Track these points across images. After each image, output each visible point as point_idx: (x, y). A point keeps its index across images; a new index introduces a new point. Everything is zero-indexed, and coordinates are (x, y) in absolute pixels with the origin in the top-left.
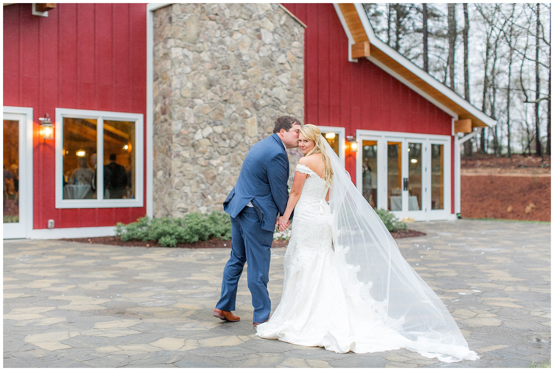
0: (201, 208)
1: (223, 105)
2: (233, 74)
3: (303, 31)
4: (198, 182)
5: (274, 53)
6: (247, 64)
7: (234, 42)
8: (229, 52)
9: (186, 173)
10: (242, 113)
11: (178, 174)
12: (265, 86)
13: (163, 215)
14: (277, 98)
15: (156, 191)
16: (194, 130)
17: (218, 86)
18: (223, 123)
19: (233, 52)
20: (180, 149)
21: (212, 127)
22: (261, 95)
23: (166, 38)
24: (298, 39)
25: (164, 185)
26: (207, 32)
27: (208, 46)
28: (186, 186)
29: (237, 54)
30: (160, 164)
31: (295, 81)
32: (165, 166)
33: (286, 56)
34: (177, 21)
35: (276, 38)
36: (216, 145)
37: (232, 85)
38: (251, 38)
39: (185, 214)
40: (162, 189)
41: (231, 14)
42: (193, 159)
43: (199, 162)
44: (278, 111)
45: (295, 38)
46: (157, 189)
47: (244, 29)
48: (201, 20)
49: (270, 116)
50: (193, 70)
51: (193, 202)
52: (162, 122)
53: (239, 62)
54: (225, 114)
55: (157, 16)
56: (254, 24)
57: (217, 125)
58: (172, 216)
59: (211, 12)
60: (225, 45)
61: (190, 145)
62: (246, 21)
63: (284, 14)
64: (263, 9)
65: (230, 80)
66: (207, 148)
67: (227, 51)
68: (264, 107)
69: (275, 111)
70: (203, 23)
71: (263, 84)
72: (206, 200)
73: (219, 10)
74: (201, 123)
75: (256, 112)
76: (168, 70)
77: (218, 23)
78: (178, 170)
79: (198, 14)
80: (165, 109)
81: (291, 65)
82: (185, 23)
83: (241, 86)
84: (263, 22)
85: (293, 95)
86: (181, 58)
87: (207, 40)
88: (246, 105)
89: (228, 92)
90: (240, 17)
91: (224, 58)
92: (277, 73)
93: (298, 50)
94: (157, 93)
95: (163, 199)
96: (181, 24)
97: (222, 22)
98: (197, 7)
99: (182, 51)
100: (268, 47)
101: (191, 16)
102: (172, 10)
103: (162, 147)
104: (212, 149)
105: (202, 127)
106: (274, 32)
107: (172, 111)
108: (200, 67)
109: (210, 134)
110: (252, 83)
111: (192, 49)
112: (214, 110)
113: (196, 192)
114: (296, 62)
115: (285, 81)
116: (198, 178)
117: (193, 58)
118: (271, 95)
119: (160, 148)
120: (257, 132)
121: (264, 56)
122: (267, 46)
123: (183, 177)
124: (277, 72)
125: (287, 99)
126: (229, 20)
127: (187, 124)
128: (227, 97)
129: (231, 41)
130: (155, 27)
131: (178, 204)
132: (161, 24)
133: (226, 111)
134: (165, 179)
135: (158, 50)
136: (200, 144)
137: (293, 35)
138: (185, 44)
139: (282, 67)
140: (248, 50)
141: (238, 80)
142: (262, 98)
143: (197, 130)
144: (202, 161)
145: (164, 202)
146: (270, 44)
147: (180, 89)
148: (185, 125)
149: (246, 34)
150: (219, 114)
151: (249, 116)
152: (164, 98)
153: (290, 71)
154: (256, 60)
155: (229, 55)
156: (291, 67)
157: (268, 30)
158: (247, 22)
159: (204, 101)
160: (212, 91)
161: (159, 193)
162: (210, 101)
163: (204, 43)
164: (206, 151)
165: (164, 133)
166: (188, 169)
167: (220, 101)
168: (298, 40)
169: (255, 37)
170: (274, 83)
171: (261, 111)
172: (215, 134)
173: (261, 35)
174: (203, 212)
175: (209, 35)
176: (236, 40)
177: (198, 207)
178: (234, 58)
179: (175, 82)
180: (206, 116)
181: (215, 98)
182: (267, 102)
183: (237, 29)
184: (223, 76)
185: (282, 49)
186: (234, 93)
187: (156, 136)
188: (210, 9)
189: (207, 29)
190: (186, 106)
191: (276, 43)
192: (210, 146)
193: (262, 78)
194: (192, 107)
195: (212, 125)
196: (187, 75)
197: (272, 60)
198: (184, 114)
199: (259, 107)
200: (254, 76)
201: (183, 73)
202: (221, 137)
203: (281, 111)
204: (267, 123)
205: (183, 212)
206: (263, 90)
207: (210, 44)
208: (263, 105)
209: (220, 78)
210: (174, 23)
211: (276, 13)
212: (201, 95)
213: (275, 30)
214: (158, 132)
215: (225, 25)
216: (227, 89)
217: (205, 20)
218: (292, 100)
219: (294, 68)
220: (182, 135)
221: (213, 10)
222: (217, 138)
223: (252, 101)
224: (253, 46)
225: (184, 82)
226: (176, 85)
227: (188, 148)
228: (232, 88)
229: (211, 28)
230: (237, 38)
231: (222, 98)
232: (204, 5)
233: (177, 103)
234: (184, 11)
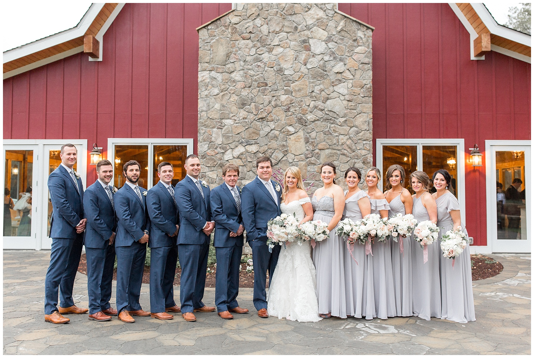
1: (258, 123)
2: (273, 90)
3: (370, 33)
5: (326, 63)
6: (291, 78)
7: (274, 57)
8: (267, 68)
10: (283, 130)
12: (315, 99)
14: (331, 111)
16: (223, 151)
17: (253, 104)
18: (258, 142)
19: (272, 67)
20: (206, 170)
21: (244, 146)
22: (309, 109)
24: (364, 43)
26: (239, 52)
27: (241, 66)
29: (276, 70)
31: (357, 90)
33: (345, 64)
34: (204, 46)
35: (331, 46)
36: (249, 164)
37: (270, 102)
38: (296, 50)
41: (269, 29)
44: (333, 126)
45: (358, 43)
47: (286, 43)
48: (232, 41)
49: (322, 131)
50: (222, 91)
53: (281, 77)
54: (261, 132)
56: (300, 36)
57: (250, 144)
59: (245, 32)
60: (262, 62)
61: (217, 165)
62: (289, 35)
63: (342, 19)
64: (313, 18)
65: (267, 98)
67: (264, 68)
68: (313, 122)
69: (329, 125)
70: (234, 44)
71: (312, 97)
73: (254, 28)
74: (231, 143)
75: (304, 127)
77: (252, 42)
79: (229, 36)
81: (353, 73)
82: (211, 46)
83: (282, 102)
84: (312, 32)
85: (356, 106)
86: (208, 80)
87: (239, 60)
88: (288, 122)
89: (265, 110)
90: (281, 31)
91: (261, 75)
92: (333, 84)
96: (208, 48)
97: (259, 39)
99: (209, 74)
100: (320, 57)
101: (221, 38)
104: (245, 169)
105: (233, 147)
106: (328, 40)
108: (231, 88)
109: (242, 154)
110: (297, 98)
111: (221, 71)
112: (246, 129)
114: (360, 69)
115: (344, 91)
117: (223, 80)
118: (322, 108)
120: (305, 149)
121: (313, 68)
122: (317, 56)
124: (333, 82)
126: (267, 36)
127: (215, 145)
128: (264, 115)
129: (270, 57)
133: (262, 129)
137: (355, 40)
138: (212, 67)
140: (292, 64)
141: (278, 96)
142: (311, 112)
143: (226, 150)
146: (322, 54)
148: (212, 146)
149: (289, 47)
150: (254, 133)
151: (293, 133)
153: (351, 79)
154: (302, 73)
155: (266, 71)
156: (353, 75)
157: (320, 39)
158: (291, 35)
159: (235, 120)
160: (245, 110)
163: (236, 63)
167: (254, 120)
168: (364, 45)
169: (301, 49)
170: (329, 95)
171: (308, 126)
172: (247, 154)
173: (310, 45)
175: (241, 54)
176: (276, 55)
178: (274, 74)
180: (238, 135)
181: (248, 117)
182: (317, 116)
183: (277, 44)
184: (259, 94)
185: (339, 57)
186: (274, 111)
188: (243, 29)
189: (240, 49)
190: (213, 127)
191: (331, 51)
193: (311, 91)
194: (220, 128)
195: (244, 144)
196: (215, 97)
197: (326, 71)
198: (211, 135)
199: (306, 122)
200: (300, 90)
201: (210, 95)
203: (338, 125)
204: (318, 139)
207: (242, 63)
208: (312, 120)
209: (255, 96)
210: (200, 48)
211: (331, 20)
212: (232, 115)
213: (329, 37)
215: (262, 42)
216: (264, 107)
217: (237, 40)
218: (355, 111)
219: (358, 76)
220: (209, 156)
221: (247, 29)
222: (251, 158)
223: (296, 117)
224: (297, 59)
225: (210, 103)
226: (202, 107)
227: (215, 169)
228: (270, 105)
229: (243, 47)
230: (277, 53)
231: (257, 116)
232: (234, 26)
233: (203, 124)
234: (210, 36)
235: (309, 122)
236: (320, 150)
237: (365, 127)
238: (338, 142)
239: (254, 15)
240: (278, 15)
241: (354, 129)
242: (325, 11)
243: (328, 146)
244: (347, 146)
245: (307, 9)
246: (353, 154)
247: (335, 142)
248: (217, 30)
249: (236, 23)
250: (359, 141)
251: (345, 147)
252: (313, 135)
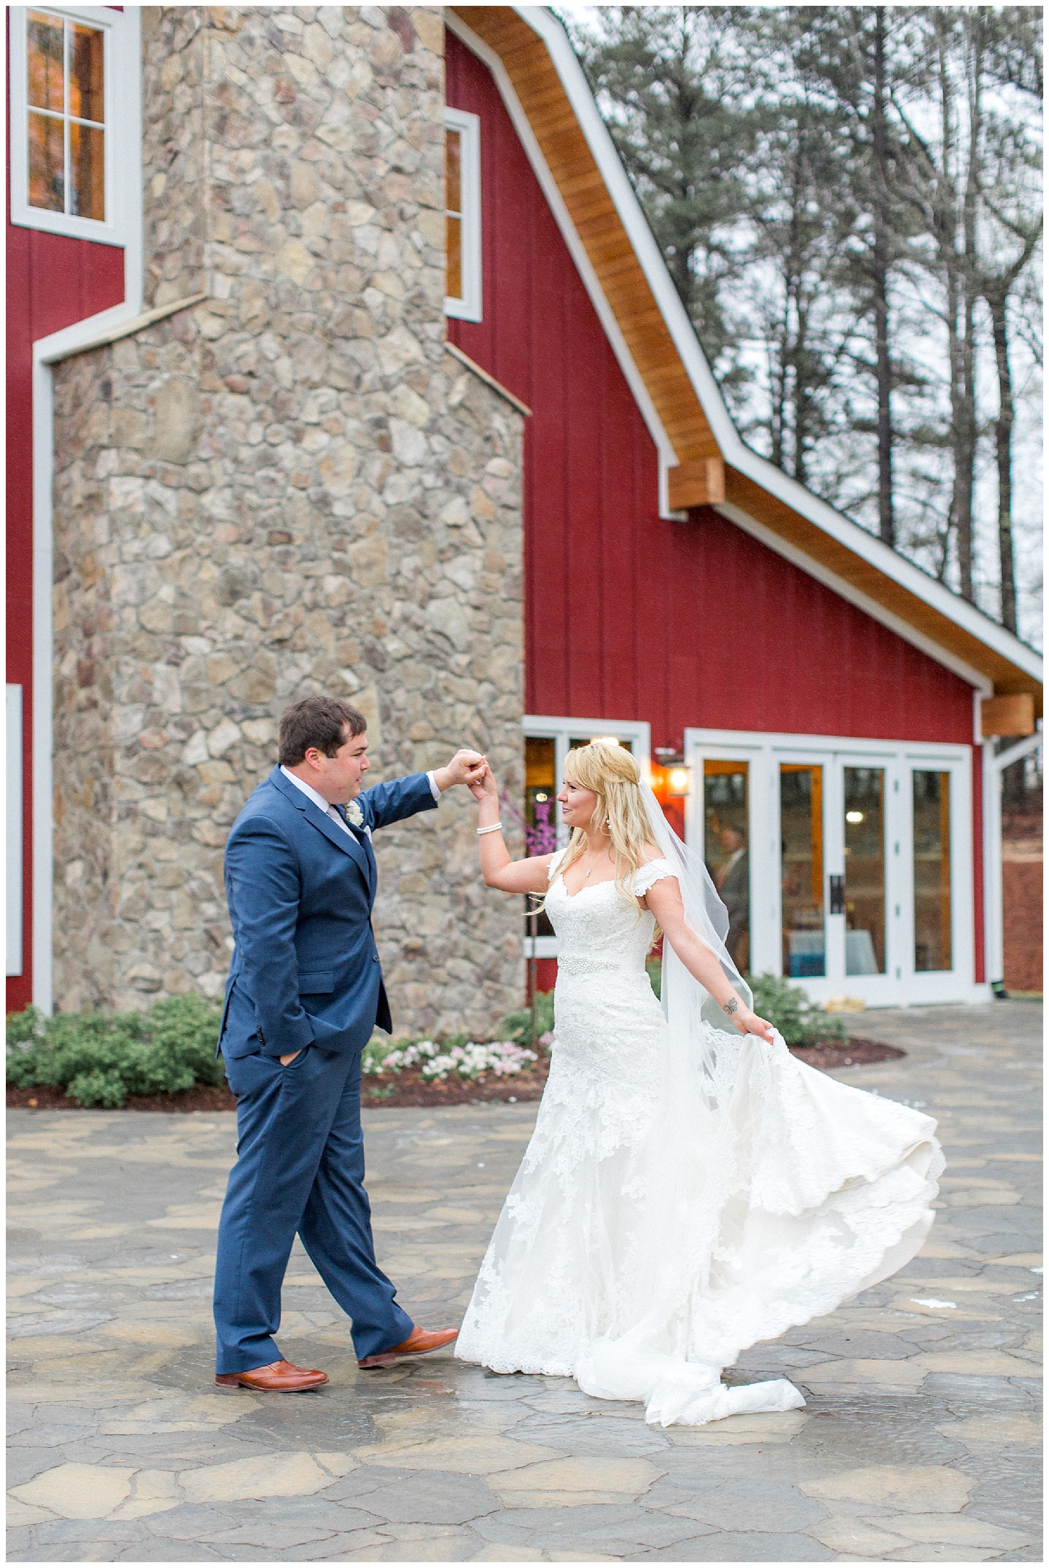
0: (203, 980)
1: (272, 655)
2: (305, 558)
3: (518, 425)
4: (193, 896)
5: (430, 494)
6: (346, 527)
7: (306, 460)
8: (291, 490)
9: (157, 867)
10: (332, 679)
11: (131, 873)
12: (402, 595)
13: (83, 1001)
14: (440, 633)
15: (64, 924)
16: (182, 736)
17: (257, 596)
18: (273, 712)
19: (303, 489)
20: (138, 792)
21: (238, 723)
22: (390, 624)
23: (92, 447)
24: (505, 449)
25: (88, 908)
26: (221, 430)
27: (225, 473)
28: (158, 910)
29: (314, 497)
30: (75, 842)
31: (494, 578)
32: (90, 847)
33: (468, 503)
34: (128, 393)
35: (437, 447)
36: (250, 779)
37: (300, 594)
38: (359, 447)
39: (152, 997)
40: (80, 919)
41: (295, 373)
42: (179, 824)
43: (196, 834)
44: (443, 674)
45: (494, 446)
46: (67, 918)
47: (337, 421)
48: (202, 391)
49: (419, 689)
50: (179, 546)
51: (179, 960)
52: (80, 710)
53: (323, 521)
54: (280, 683)
55: (64, 381)
56: (367, 404)
57: (253, 718)
58: (112, 1004)
59: (235, 368)
60: (280, 470)
61: (169, 780)
62: (343, 396)
63: (460, 374)
64: (396, 357)
65: (293, 579)
66: (223, 790)
67: (283, 489)
68: (399, 660)
69: (434, 672)
70: (207, 401)
71: (396, 588)
72: (218, 952)
73: (259, 361)
74: (203, 712)
75: (378, 675)
76: (101, 546)
77: (254, 402)
78: (132, 861)
79: (195, 374)
80: (91, 669)
81: (483, 529)
82: (152, 401)
83: (327, 597)
84: (395, 398)
85: (490, 623)
86: (140, 508)
87: (221, 454)
88: (343, 656)
89: (287, 615)
90: (324, 383)
91: (276, 510)
92: (442, 557)
93: (504, 485)
94: (66, 618)
95: (85, 949)
96: (139, 403)
97: (269, 397)
98: (190, 352)
99: (142, 487)
100: (413, 474)
101: (174, 379)
102: (110, 359)
103: (81, 788)
104: (239, 793)
105: (208, 723)
106: (431, 429)
107: (113, 675)
108: (201, 539)
109: (233, 747)
110: (362, 587)
111: (173, 481)
112: (243, 671)
113: (187, 929)
114: (498, 520)
115: (465, 578)
116: (194, 885)
117: (180, 511)
118: (420, 623)
119: (76, 791)
120: (381, 740)
121: (398, 504)
122: (406, 471)
123: (146, 882)
124: (442, 552)
125: (471, 637)
126: (289, 391)
127: (161, 714)
128: (286, 631)
129: (298, 458)
130: (57, 414)
131: (131, 966)
132: (77, 405)
133: (281, 673)
134: (88, 889)
135: (67, 486)
136: (201, 778)
137: (488, 439)
138: (152, 468)
139: (455, 537)
140: (351, 486)
141: (319, 579)
142: (394, 632)
143: (191, 734)
144: (206, 832)
145: (86, 962)
146: (419, 466)
147: (136, 606)
148: (155, 720)
149: (344, 434)
150: (261, 683)
151: (355, 688)
152: (88, 634)
153: (480, 548)
154: (375, 515)
155: (290, 499)
156: (483, 535)
157: (412, 423)
158: (347, 399)
159: (214, 641)
160: (237, 612)
161: (72, 932)
162: (233, 644)
163: (213, 462)
164: (221, 800)
165: (88, 745)
166: (163, 856)
167: (262, 644)
168: (506, 454)
169: (373, 446)
170: (432, 585)
171: (390, 673)
172: (246, 747)
173: (390, 437)
174: (211, 991)
175: (227, 438)
176: (313, 454)
177: (195, 976)
178: (307, 509)
179: (123, 585)
180: (221, 690)
181: (247, 634)
182: (409, 646)
183: (314, 419)
184: (273, 565)
185: (455, 480)
186: (308, 619)
187: (63, 755)
188: (230, 359)
189: (222, 420)
190: (157, 659)
191: (438, 462)
192: (232, 783)
193: (393, 571)
194: (175, 663)
195: (238, 717)
196: (159, 562)
197: (425, 517)
198: (150, 683)
199: (384, 661)
200: (369, 566)
201: (148, 557)
202: (266, 755)
203: (453, 673)
204: (410, 711)
205: (148, 991)
206: (398, 608)
207: (230, 466)
208: (398, 655)
209: (262, 571)
210: (117, 399)
211: (435, 372)
212: (203, 624)
213: (433, 421)
214: (69, 741)
215: (279, 408)
216: (285, 606)
217: (215, 392)
218: (487, 638)
219: (493, 540)
220: (145, 749)
221: (241, 362)
222: (255, 759)
223: (362, 644)
224: (364, 472)
225: (148, 583)
226: (124, 592)
227: (162, 790)
228: (299, 602)
229: (233, 415)
230: (316, 447)
231: (268, 633)
232: (211, 346)
233: (128, 648)
234: (148, 365)
235: (389, 661)
236: (415, 741)
237: (509, 683)
238: (454, 721)
239: (258, 322)
240: (317, 333)
242: (421, 342)
243: (432, 733)
244: (474, 733)
245: (382, 330)
248: (162, 351)
249: (214, 335)
250: (498, 722)
251: (468, 735)
252: (400, 697)
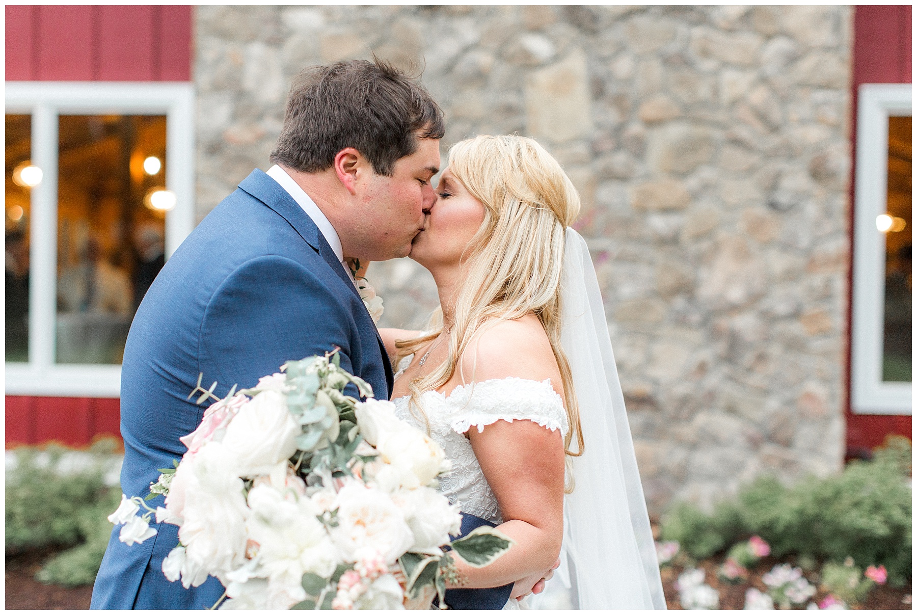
10: (510, 48)
49: (656, 54)
148: (244, 111)
151: (544, 59)
190: (252, 38)
194: (275, 43)
198: (240, 68)
204: (641, 84)
236: (648, 124)
237: (823, 36)
238: (718, 95)
241: (780, 45)
243: (678, 110)
244: (753, 108)
246: (774, 141)
247: (704, 91)
251: (743, 112)
252: (623, 66)
